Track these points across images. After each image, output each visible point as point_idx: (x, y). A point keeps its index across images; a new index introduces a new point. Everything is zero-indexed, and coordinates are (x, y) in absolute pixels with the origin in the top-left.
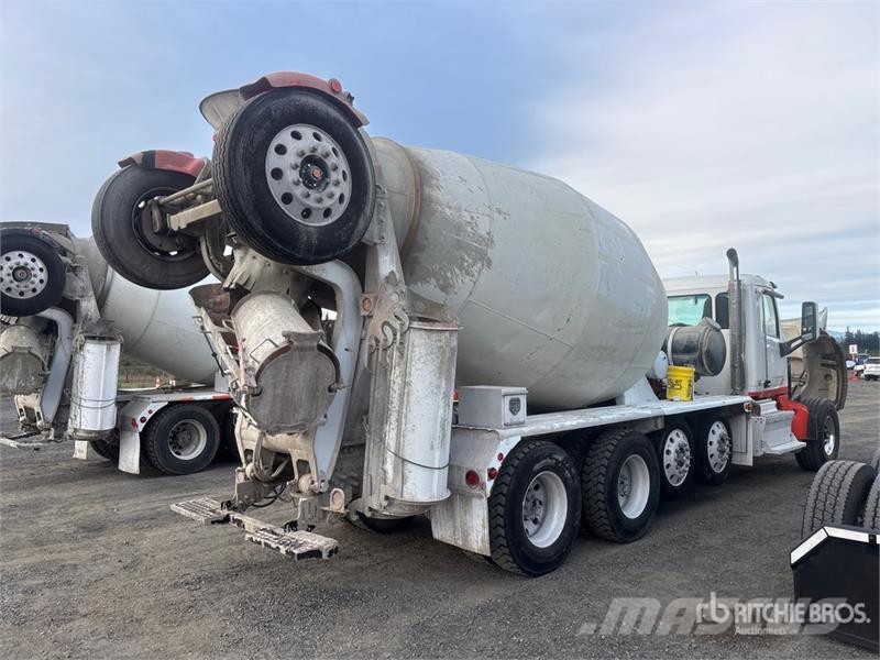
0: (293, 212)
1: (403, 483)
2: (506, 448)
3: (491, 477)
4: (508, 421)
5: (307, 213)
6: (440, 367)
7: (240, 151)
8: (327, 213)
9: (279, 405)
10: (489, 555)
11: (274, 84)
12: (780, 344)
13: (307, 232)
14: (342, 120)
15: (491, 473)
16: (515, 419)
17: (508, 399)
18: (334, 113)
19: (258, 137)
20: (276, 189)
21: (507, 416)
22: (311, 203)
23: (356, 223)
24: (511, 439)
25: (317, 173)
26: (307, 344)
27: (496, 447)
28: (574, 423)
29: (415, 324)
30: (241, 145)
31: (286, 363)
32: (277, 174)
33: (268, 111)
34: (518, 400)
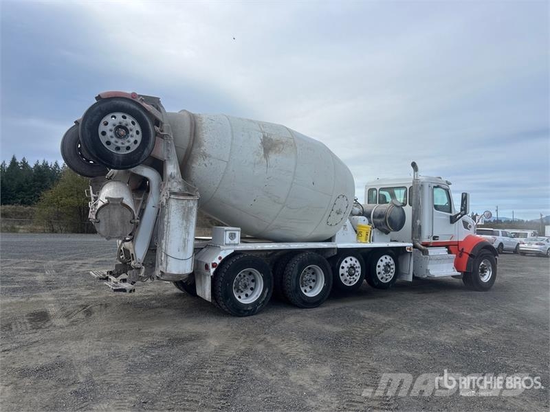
0: (111, 149)
1: (167, 265)
2: (224, 255)
3: (213, 266)
4: (227, 242)
5: (118, 148)
6: (183, 216)
7: (86, 125)
8: (128, 148)
9: (108, 227)
10: (210, 301)
11: (103, 97)
12: (451, 217)
13: (118, 157)
14: (137, 109)
15: (214, 265)
16: (232, 242)
17: (228, 233)
18: (133, 106)
19: (95, 119)
20: (103, 140)
21: (228, 240)
22: (119, 144)
23: (143, 152)
24: (228, 251)
25: (122, 132)
26: (116, 202)
27: (218, 253)
28: (271, 246)
29: (172, 196)
30: (87, 122)
31: (107, 210)
32: (104, 133)
33: (100, 107)
34: (235, 234)
